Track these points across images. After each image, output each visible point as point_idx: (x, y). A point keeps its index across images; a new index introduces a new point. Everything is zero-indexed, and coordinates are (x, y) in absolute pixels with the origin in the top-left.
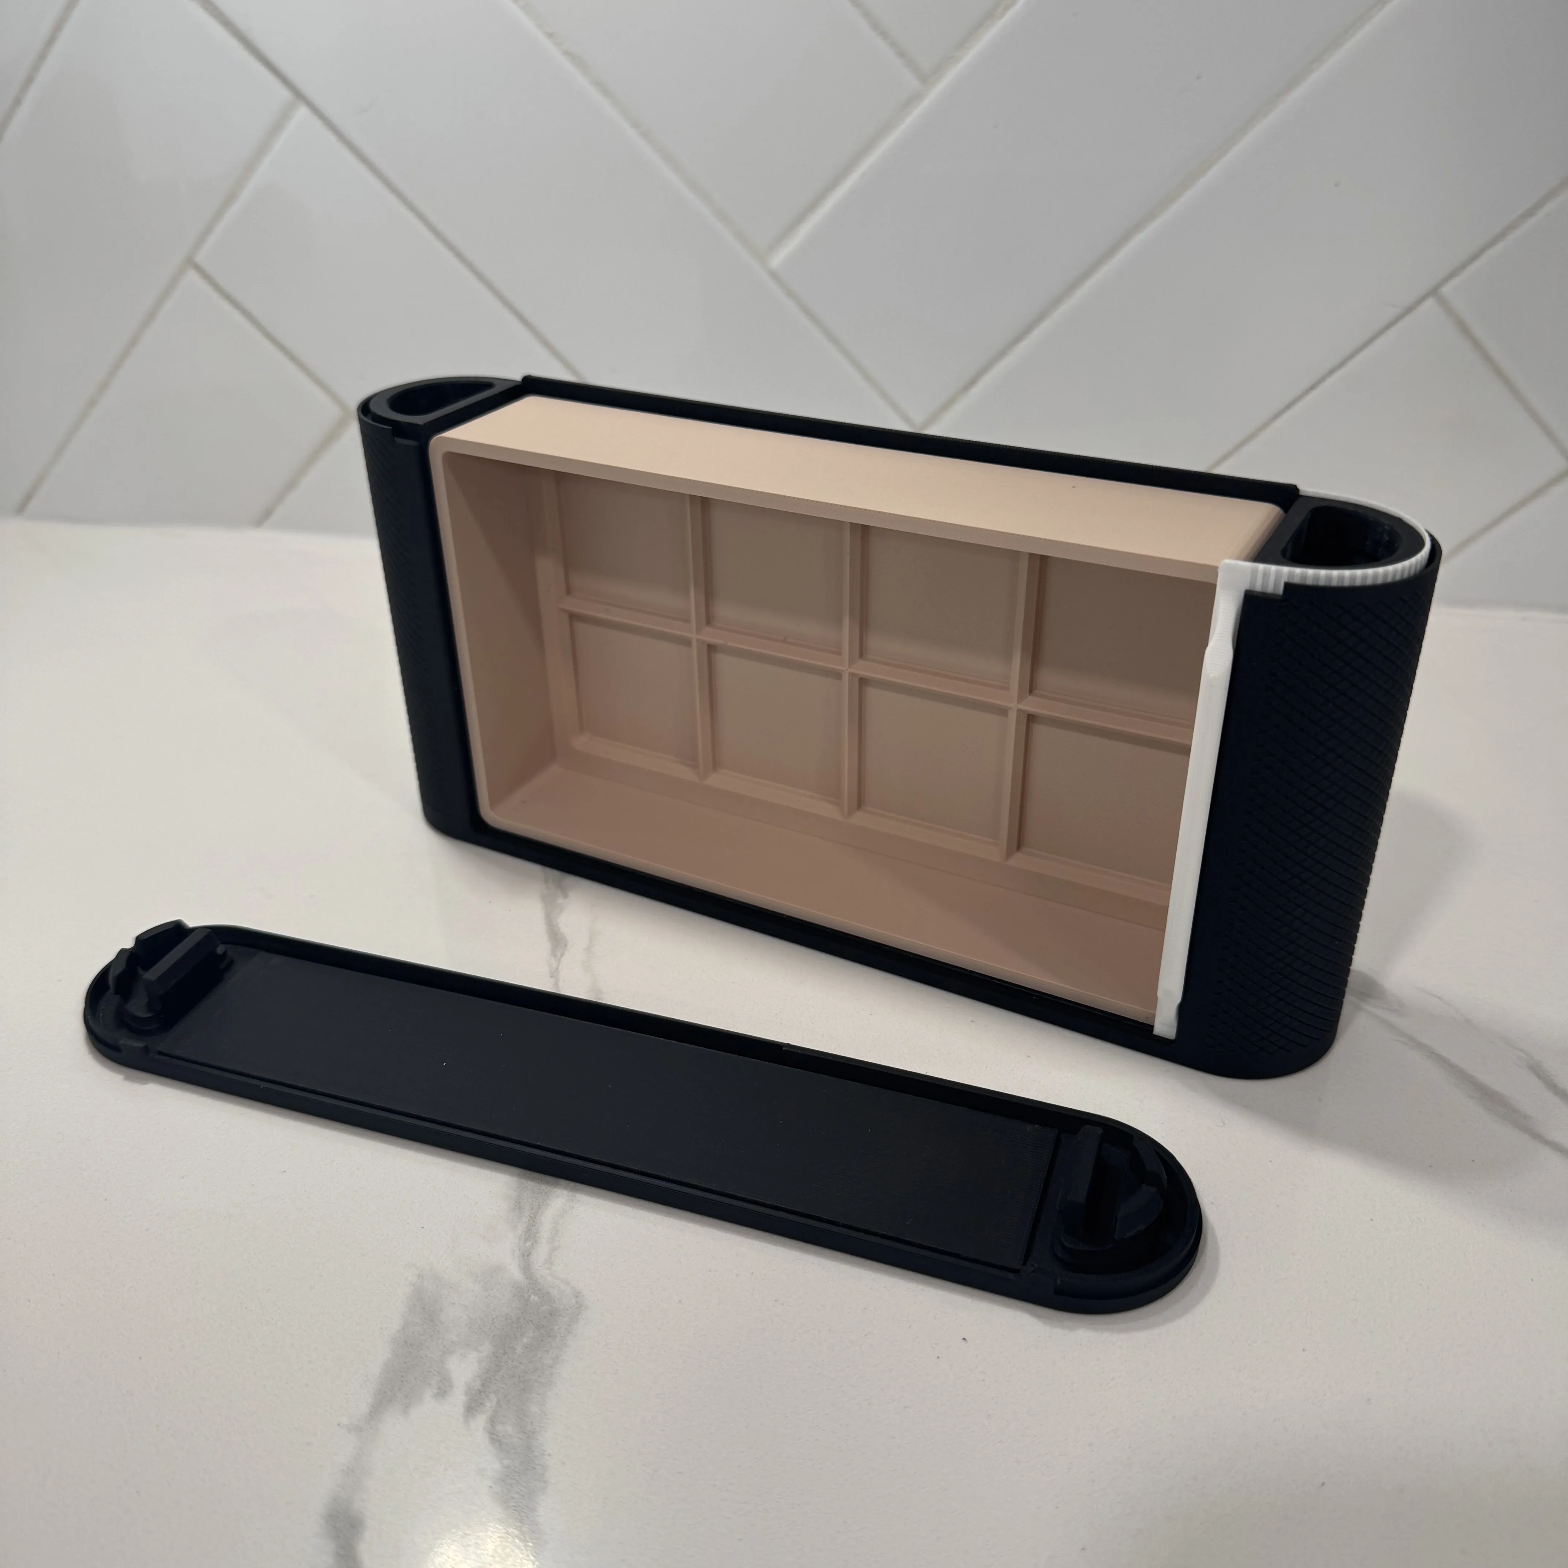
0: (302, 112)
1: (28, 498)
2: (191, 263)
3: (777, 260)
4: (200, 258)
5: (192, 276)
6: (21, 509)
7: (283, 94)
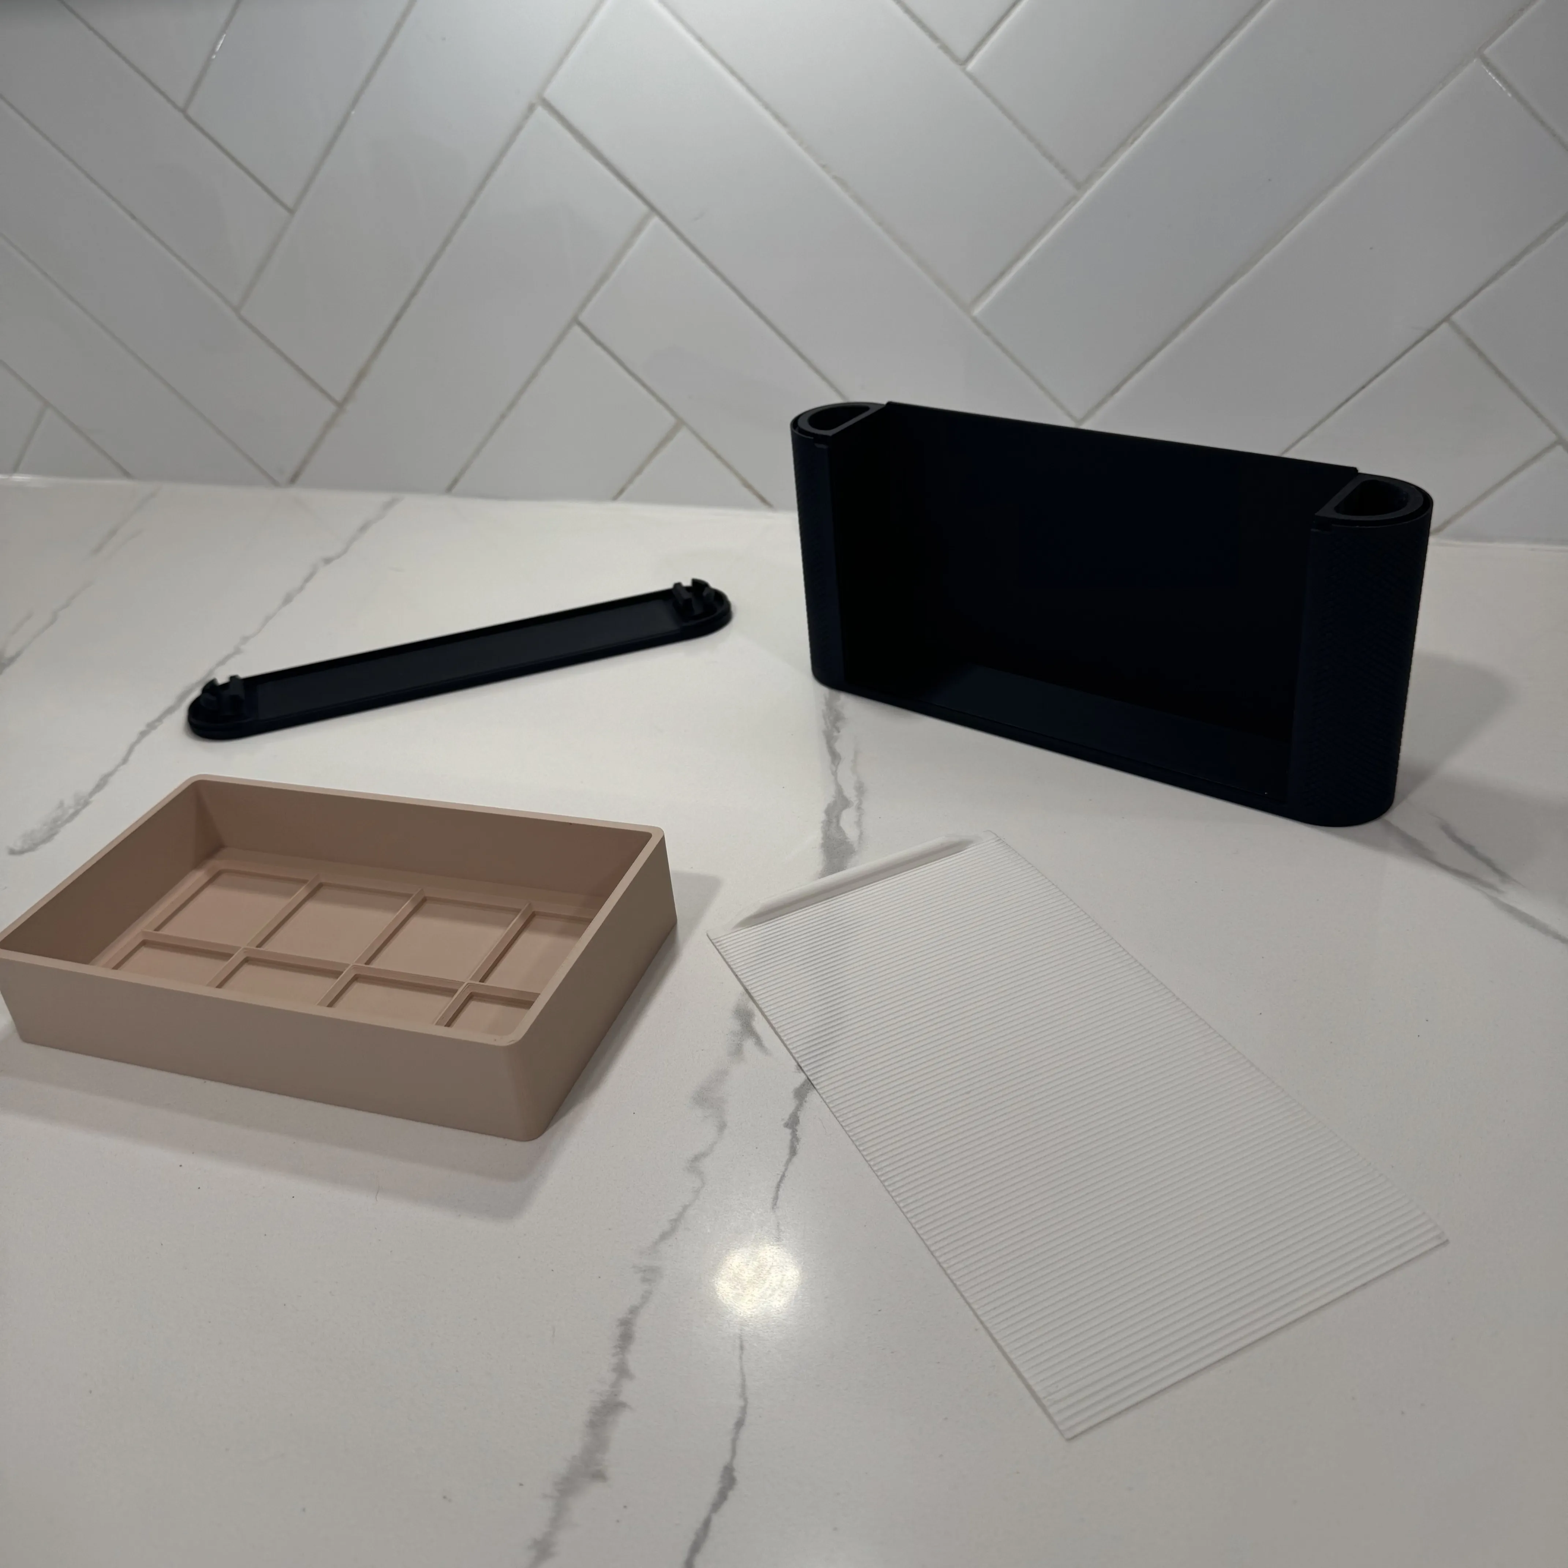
0: (655, 220)
1: (455, 482)
2: (575, 321)
3: (977, 311)
4: (583, 318)
5: (577, 329)
6: (449, 490)
7: (644, 208)
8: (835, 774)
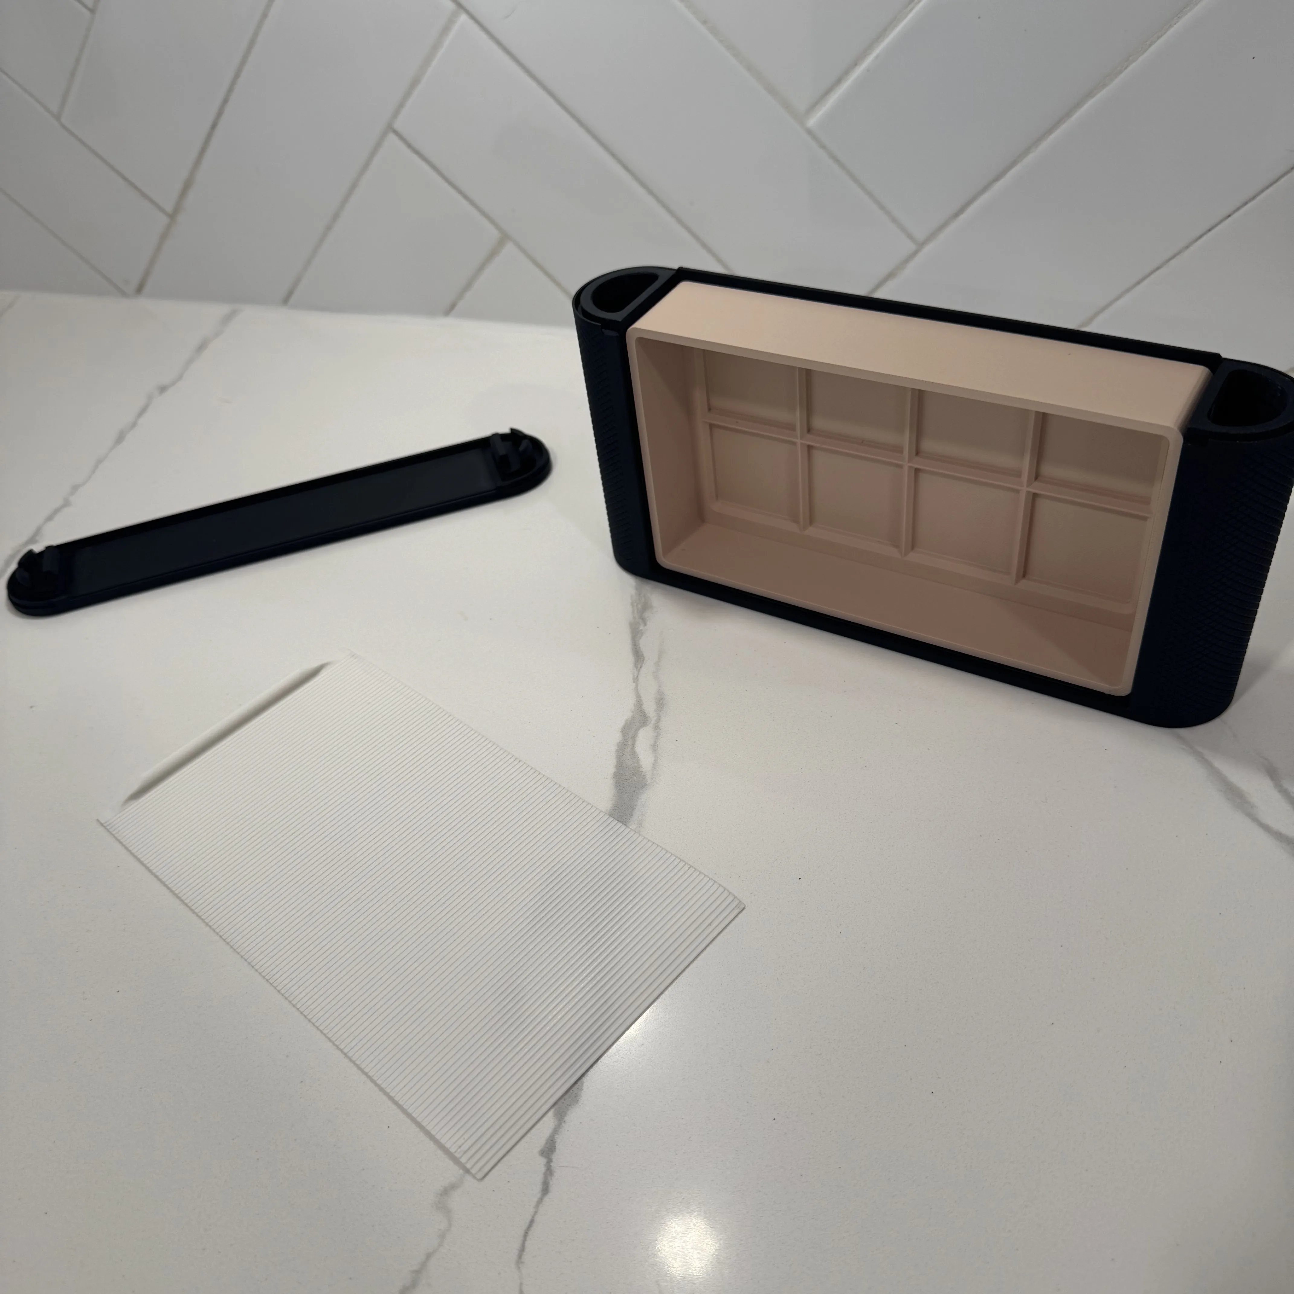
0: (463, 18)
1: (290, 293)
2: (390, 128)
3: (812, 122)
4: (397, 125)
5: (392, 137)
6: (286, 301)
7: (451, 6)
8: (636, 680)
